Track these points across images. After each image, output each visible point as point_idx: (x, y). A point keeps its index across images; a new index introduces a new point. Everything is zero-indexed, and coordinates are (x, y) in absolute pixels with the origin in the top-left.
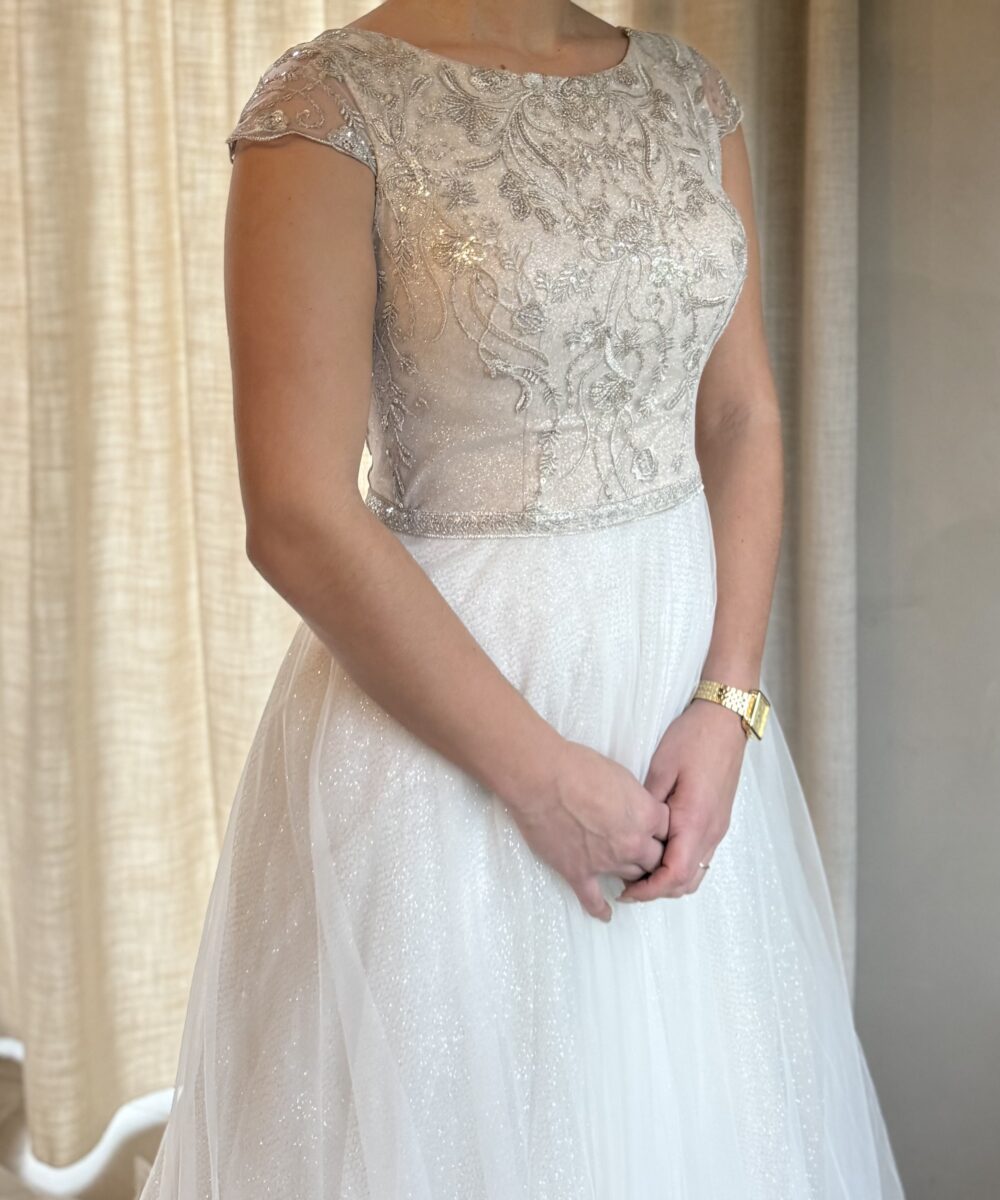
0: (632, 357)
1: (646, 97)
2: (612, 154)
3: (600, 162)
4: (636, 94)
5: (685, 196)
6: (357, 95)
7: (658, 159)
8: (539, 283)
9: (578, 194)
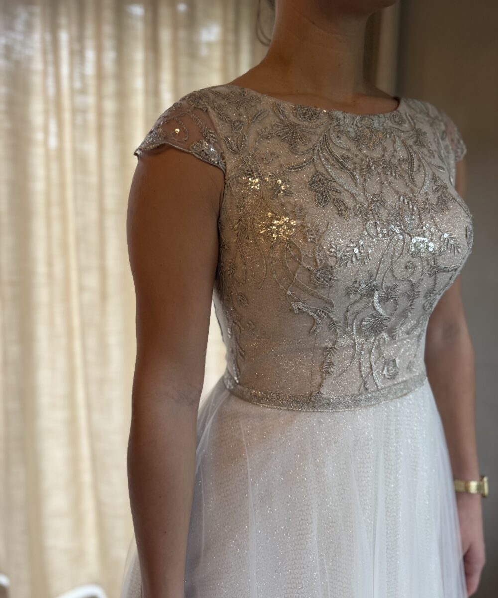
0: (391, 303)
1: (412, 132)
2: (388, 166)
3: (379, 171)
4: (405, 130)
5: (436, 196)
6: (216, 120)
7: (418, 170)
8: (331, 252)
9: (364, 190)
